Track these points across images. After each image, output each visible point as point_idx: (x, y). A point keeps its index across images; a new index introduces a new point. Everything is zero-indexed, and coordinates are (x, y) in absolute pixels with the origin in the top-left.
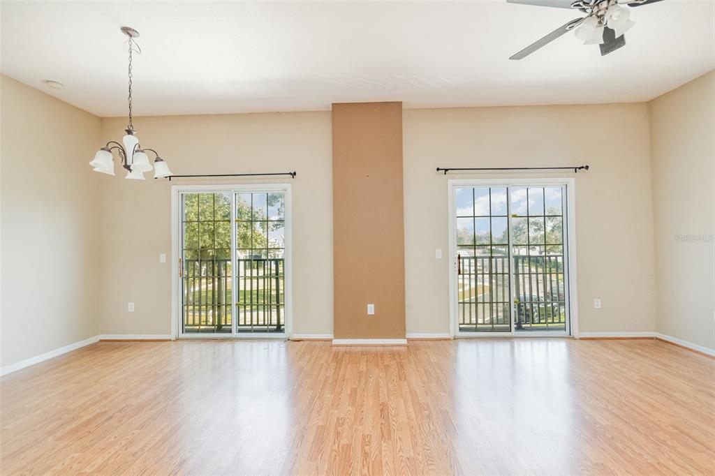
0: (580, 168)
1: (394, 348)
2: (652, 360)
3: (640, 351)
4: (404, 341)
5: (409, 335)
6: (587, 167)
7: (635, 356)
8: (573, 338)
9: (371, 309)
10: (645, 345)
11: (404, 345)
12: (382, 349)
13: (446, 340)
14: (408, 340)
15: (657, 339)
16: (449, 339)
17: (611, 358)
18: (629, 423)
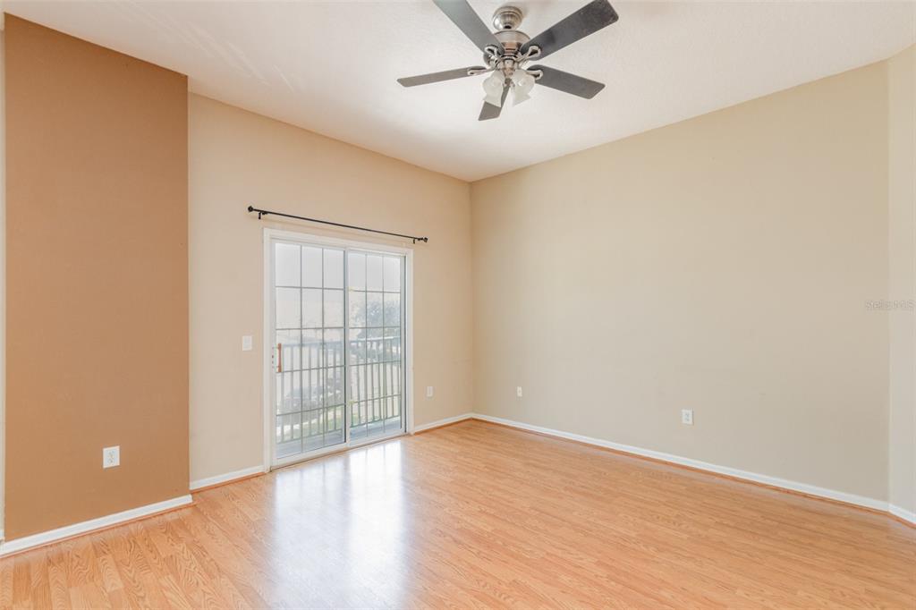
0: (419, 239)
1: (168, 517)
2: (482, 443)
3: (468, 436)
4: (187, 499)
5: (194, 485)
6: (426, 240)
7: (469, 442)
8: (409, 435)
9: (111, 457)
10: (469, 429)
11: (187, 506)
12: (140, 526)
13: (257, 476)
14: (193, 493)
15: (473, 419)
16: (263, 474)
17: (452, 449)
18: (506, 521)
